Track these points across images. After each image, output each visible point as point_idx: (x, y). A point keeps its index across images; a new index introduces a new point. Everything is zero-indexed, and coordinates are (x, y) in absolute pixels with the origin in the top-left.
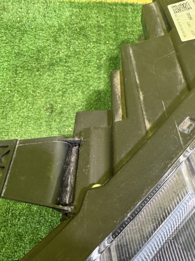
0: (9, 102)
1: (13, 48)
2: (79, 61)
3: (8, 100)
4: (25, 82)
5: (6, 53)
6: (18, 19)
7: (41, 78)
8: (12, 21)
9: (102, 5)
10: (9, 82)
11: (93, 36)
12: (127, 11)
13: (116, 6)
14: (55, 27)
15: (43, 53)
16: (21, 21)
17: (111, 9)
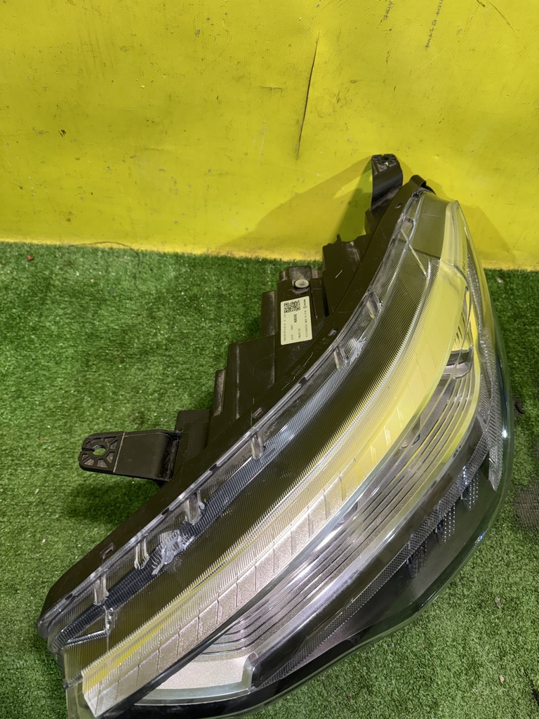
0: (75, 409)
1: (83, 326)
2: (187, 349)
3: (73, 406)
4: (101, 378)
5: (71, 334)
6: (92, 281)
7: (127, 373)
8: (82, 284)
9: (226, 263)
10: (76, 377)
11: (210, 310)
12: (264, 271)
13: (248, 263)
14: (150, 294)
15: (131, 335)
16: (96, 284)
17: (240, 268)
